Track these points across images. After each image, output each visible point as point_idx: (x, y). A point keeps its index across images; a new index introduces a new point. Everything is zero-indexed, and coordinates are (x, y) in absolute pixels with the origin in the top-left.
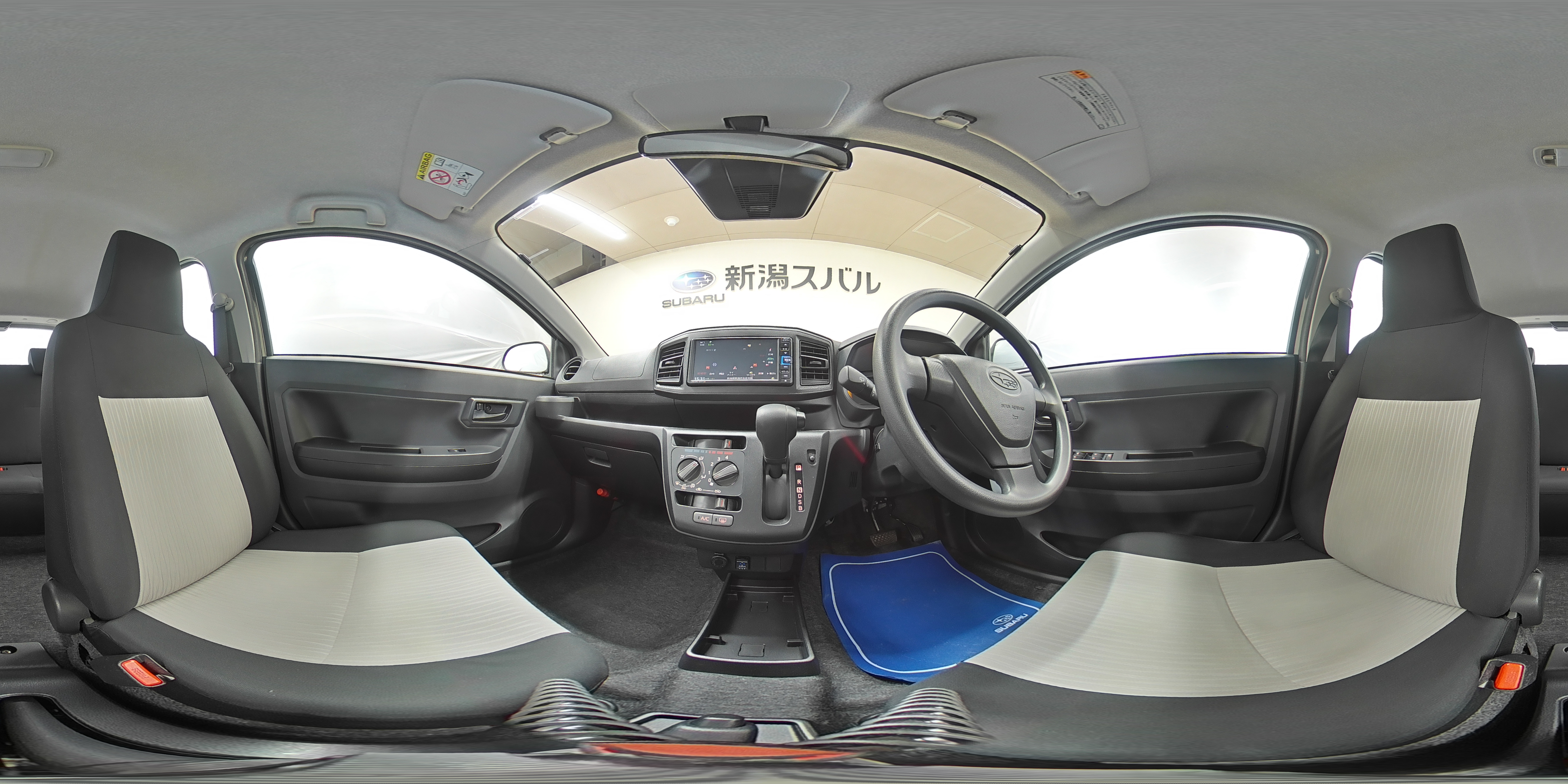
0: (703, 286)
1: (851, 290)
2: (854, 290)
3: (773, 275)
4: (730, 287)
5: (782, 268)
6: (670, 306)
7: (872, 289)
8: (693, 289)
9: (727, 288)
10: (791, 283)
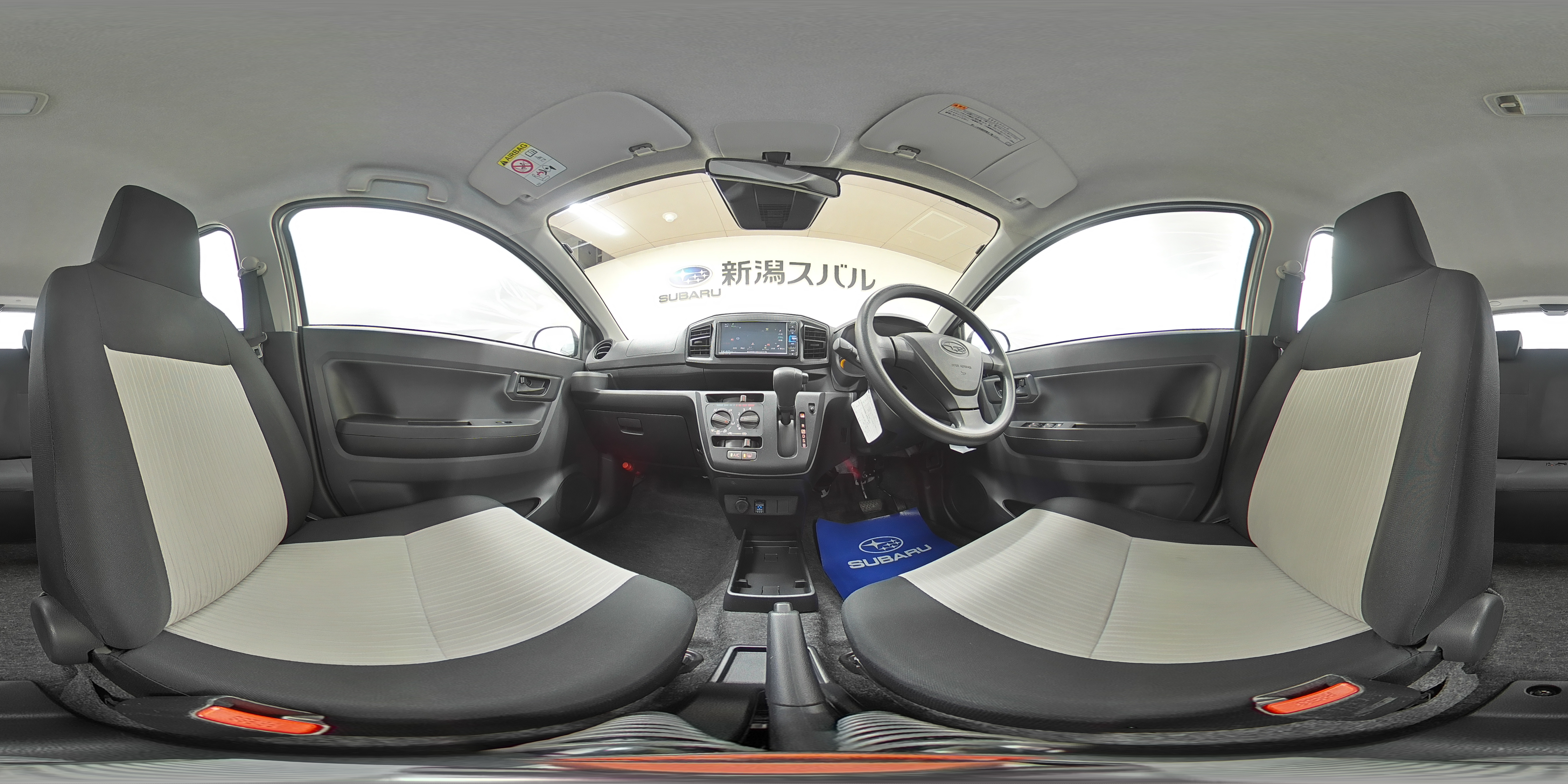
0: (700, 281)
3: (769, 271)
4: (727, 283)
5: (779, 264)
8: (689, 284)
9: (723, 283)
10: (787, 279)
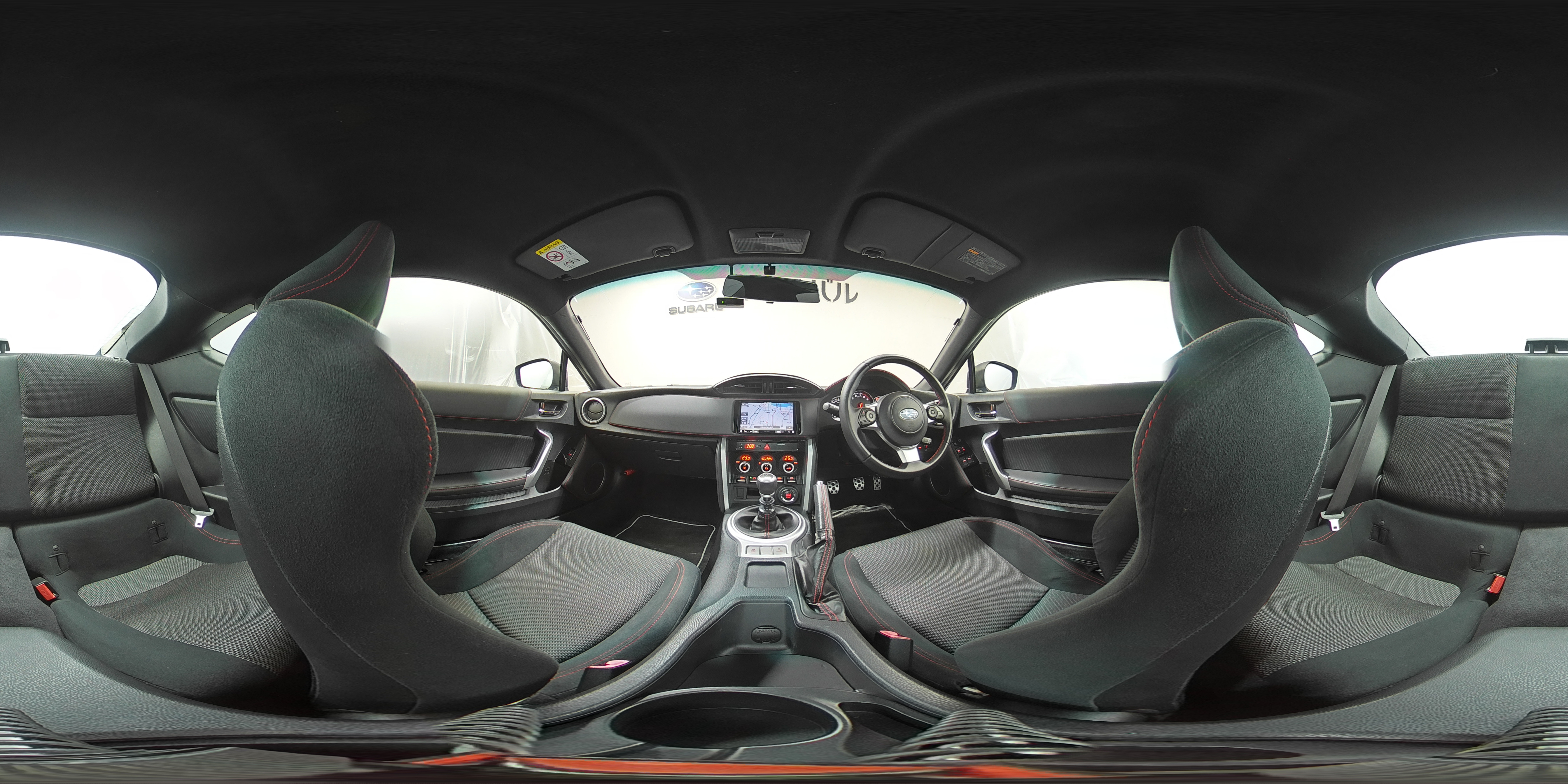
1: (832, 300)
2: (834, 300)
6: (676, 313)
7: (850, 298)
